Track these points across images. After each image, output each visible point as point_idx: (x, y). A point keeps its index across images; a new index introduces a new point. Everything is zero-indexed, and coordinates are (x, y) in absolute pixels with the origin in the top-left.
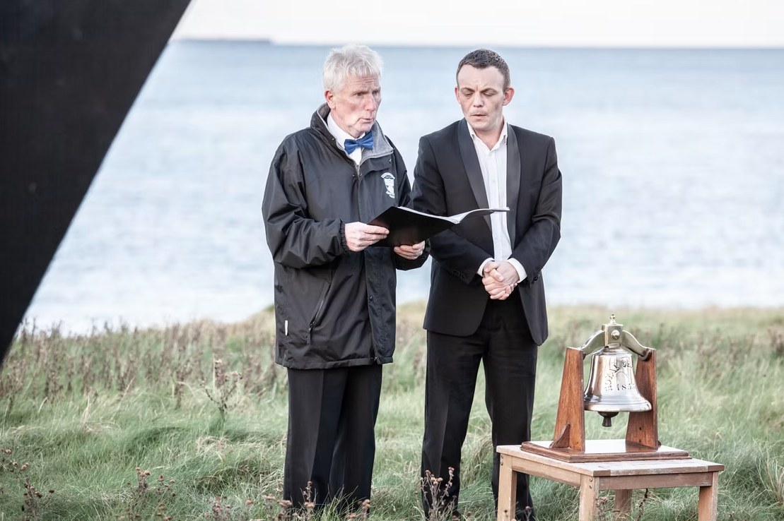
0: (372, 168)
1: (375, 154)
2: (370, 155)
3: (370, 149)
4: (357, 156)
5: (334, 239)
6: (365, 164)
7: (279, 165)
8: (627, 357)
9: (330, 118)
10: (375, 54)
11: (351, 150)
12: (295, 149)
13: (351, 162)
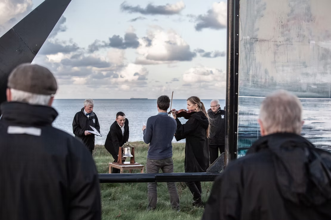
0: (91, 118)
1: (92, 116)
2: (90, 116)
3: (90, 115)
4: (88, 116)
5: (82, 134)
6: (89, 117)
7: (75, 118)
8: (129, 148)
9: (84, 110)
10: (93, 101)
11: (87, 115)
12: (78, 115)
13: (87, 117)
